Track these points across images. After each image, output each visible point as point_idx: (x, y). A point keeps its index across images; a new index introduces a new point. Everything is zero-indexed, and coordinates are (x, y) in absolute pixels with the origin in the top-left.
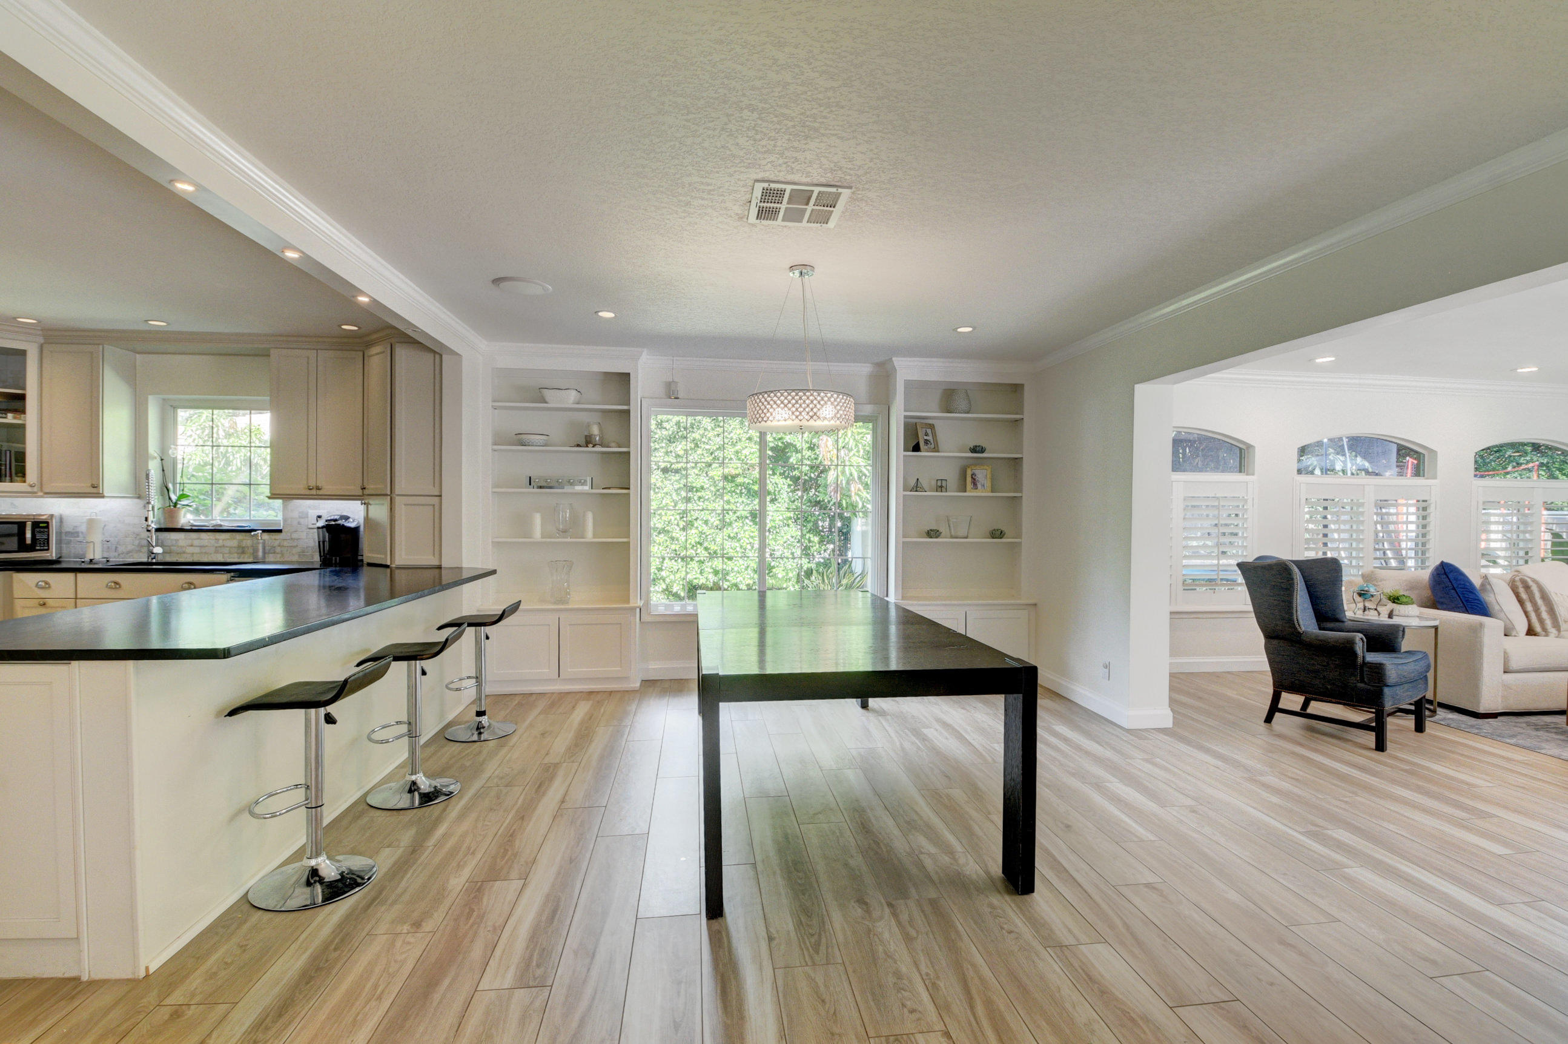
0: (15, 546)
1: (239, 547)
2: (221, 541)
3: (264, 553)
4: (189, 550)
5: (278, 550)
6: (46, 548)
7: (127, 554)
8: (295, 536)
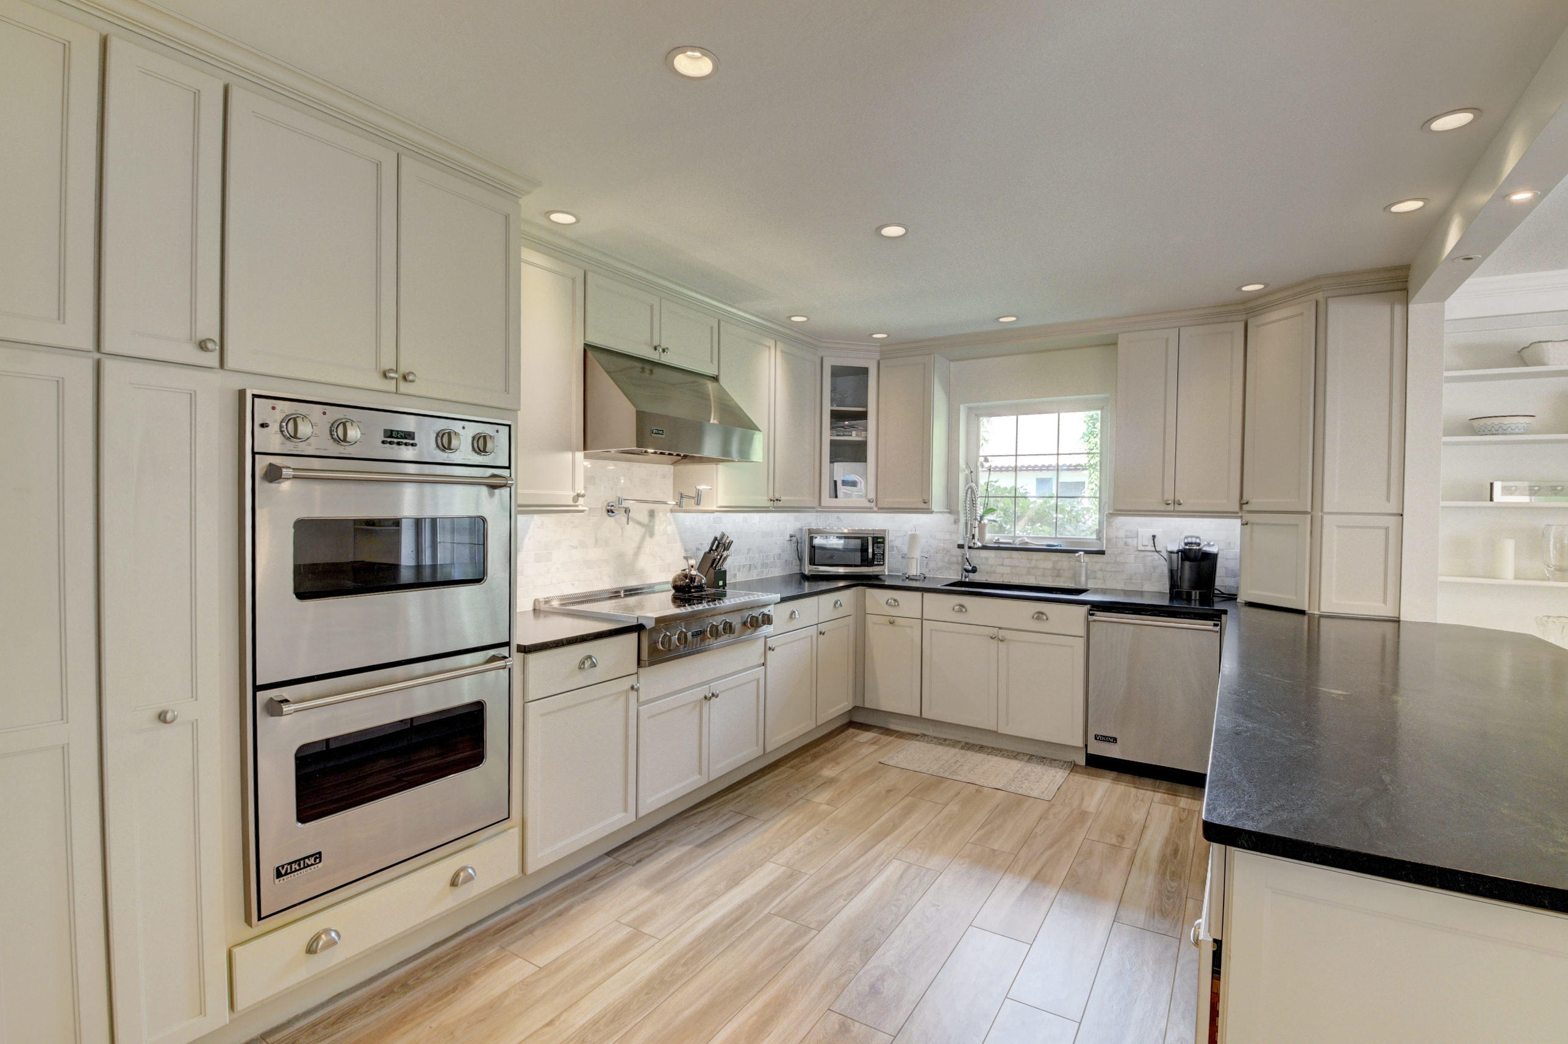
0: (858, 562)
1: (1054, 568)
2: (1034, 562)
3: (1087, 578)
4: (1000, 570)
5: (1099, 574)
6: (882, 563)
7: (937, 571)
8: (1120, 559)
